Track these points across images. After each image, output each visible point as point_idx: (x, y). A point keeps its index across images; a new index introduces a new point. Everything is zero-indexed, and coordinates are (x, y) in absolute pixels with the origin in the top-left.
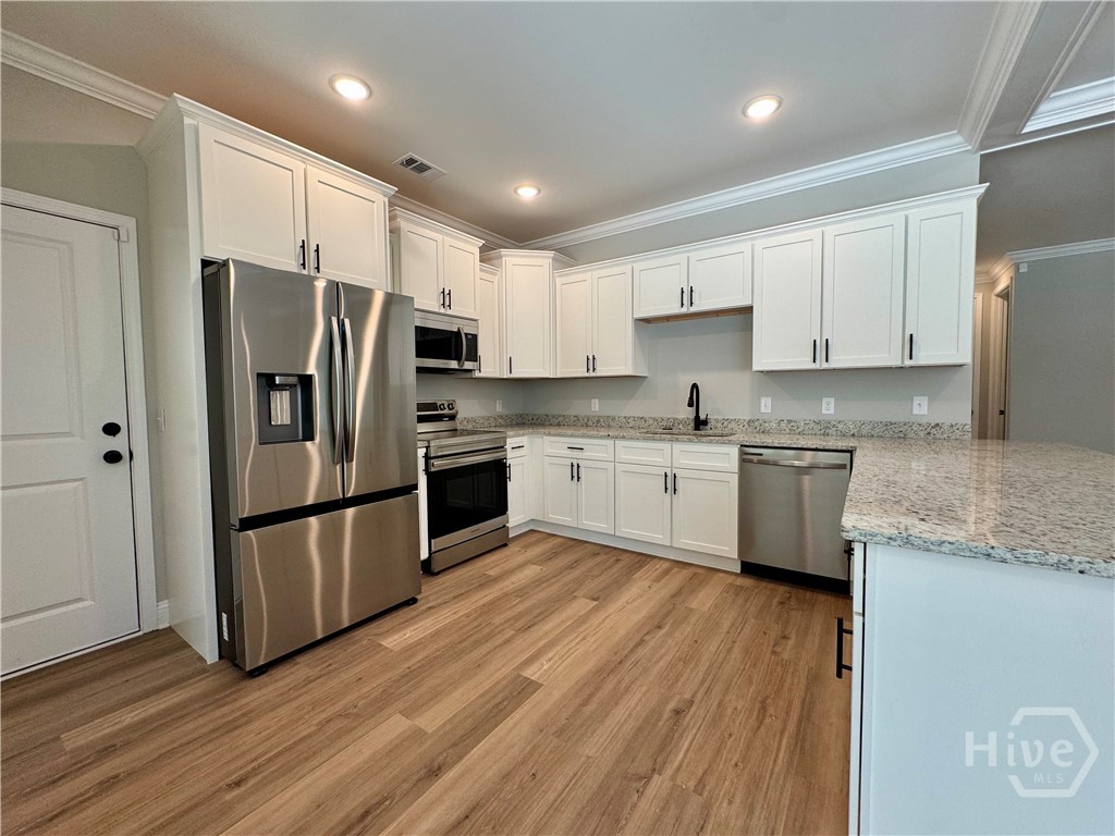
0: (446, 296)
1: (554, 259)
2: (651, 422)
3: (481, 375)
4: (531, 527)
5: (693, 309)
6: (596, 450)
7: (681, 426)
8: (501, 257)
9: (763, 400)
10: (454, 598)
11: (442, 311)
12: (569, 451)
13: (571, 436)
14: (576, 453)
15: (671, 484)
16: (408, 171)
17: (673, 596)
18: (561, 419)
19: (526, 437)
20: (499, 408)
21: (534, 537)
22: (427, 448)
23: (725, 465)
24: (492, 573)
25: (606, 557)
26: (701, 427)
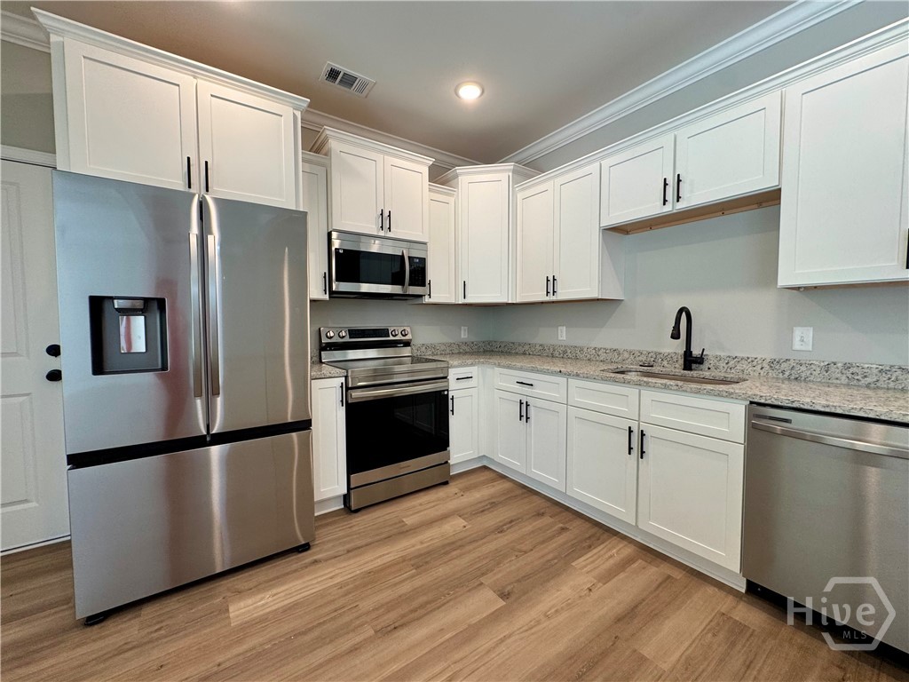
0: (385, 219)
1: (514, 172)
2: (626, 355)
3: (432, 300)
4: (485, 463)
5: (681, 206)
6: (548, 388)
7: (665, 363)
8: (456, 176)
9: (798, 332)
10: (348, 551)
11: (382, 233)
12: (518, 386)
13: (521, 369)
14: (526, 389)
15: (637, 443)
16: (336, 86)
17: (619, 620)
18: (527, 347)
19: (476, 367)
20: (464, 335)
21: (485, 476)
22: (346, 377)
23: (721, 428)
24: (409, 521)
25: (551, 520)
26: (694, 366)
